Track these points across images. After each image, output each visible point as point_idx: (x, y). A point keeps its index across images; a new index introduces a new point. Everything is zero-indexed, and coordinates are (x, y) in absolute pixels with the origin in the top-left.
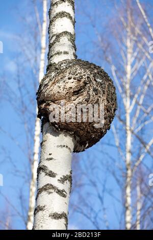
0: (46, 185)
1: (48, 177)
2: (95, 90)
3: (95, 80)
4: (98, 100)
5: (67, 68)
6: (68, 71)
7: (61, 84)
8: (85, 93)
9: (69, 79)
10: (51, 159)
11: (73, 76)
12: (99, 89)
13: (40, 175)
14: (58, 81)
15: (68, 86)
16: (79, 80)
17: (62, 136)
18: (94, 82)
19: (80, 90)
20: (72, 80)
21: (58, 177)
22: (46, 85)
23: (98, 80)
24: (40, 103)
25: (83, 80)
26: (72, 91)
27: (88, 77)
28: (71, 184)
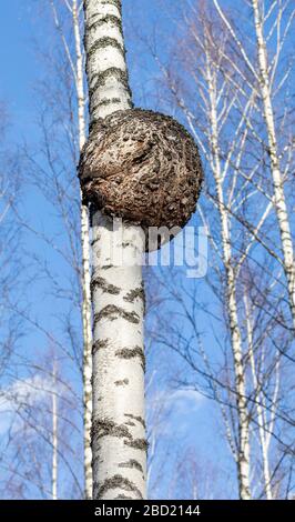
0: (105, 308)
1: (107, 294)
2: (167, 153)
3: (165, 138)
4: (173, 168)
5: (119, 124)
6: (122, 128)
7: (114, 149)
8: (152, 160)
9: (125, 140)
10: (110, 267)
11: (131, 136)
12: (173, 151)
13: (95, 294)
14: (108, 146)
15: (125, 151)
16: (140, 141)
18: (164, 142)
19: (143, 156)
20: (130, 142)
21: (123, 293)
22: (91, 153)
23: (170, 138)
24: (84, 182)
25: (146, 140)
26: (131, 158)
27: (154, 135)
28: (144, 301)
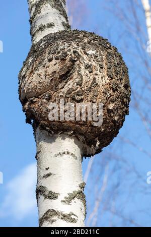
0: (47, 213)
1: (48, 200)
2: (88, 67)
3: (86, 53)
4: (94, 79)
5: (46, 47)
6: (47, 50)
7: (41, 71)
8: (75, 75)
9: (50, 60)
10: (49, 175)
11: (54, 56)
12: (94, 64)
13: (39, 200)
14: (36, 69)
15: (50, 70)
16: (62, 59)
17: (59, 140)
18: (85, 57)
19: (68, 72)
20: (54, 61)
21: (61, 197)
22: (24, 77)
23: (91, 52)
24: (23, 102)
25: (68, 58)
26: (57, 76)
27: (74, 52)
